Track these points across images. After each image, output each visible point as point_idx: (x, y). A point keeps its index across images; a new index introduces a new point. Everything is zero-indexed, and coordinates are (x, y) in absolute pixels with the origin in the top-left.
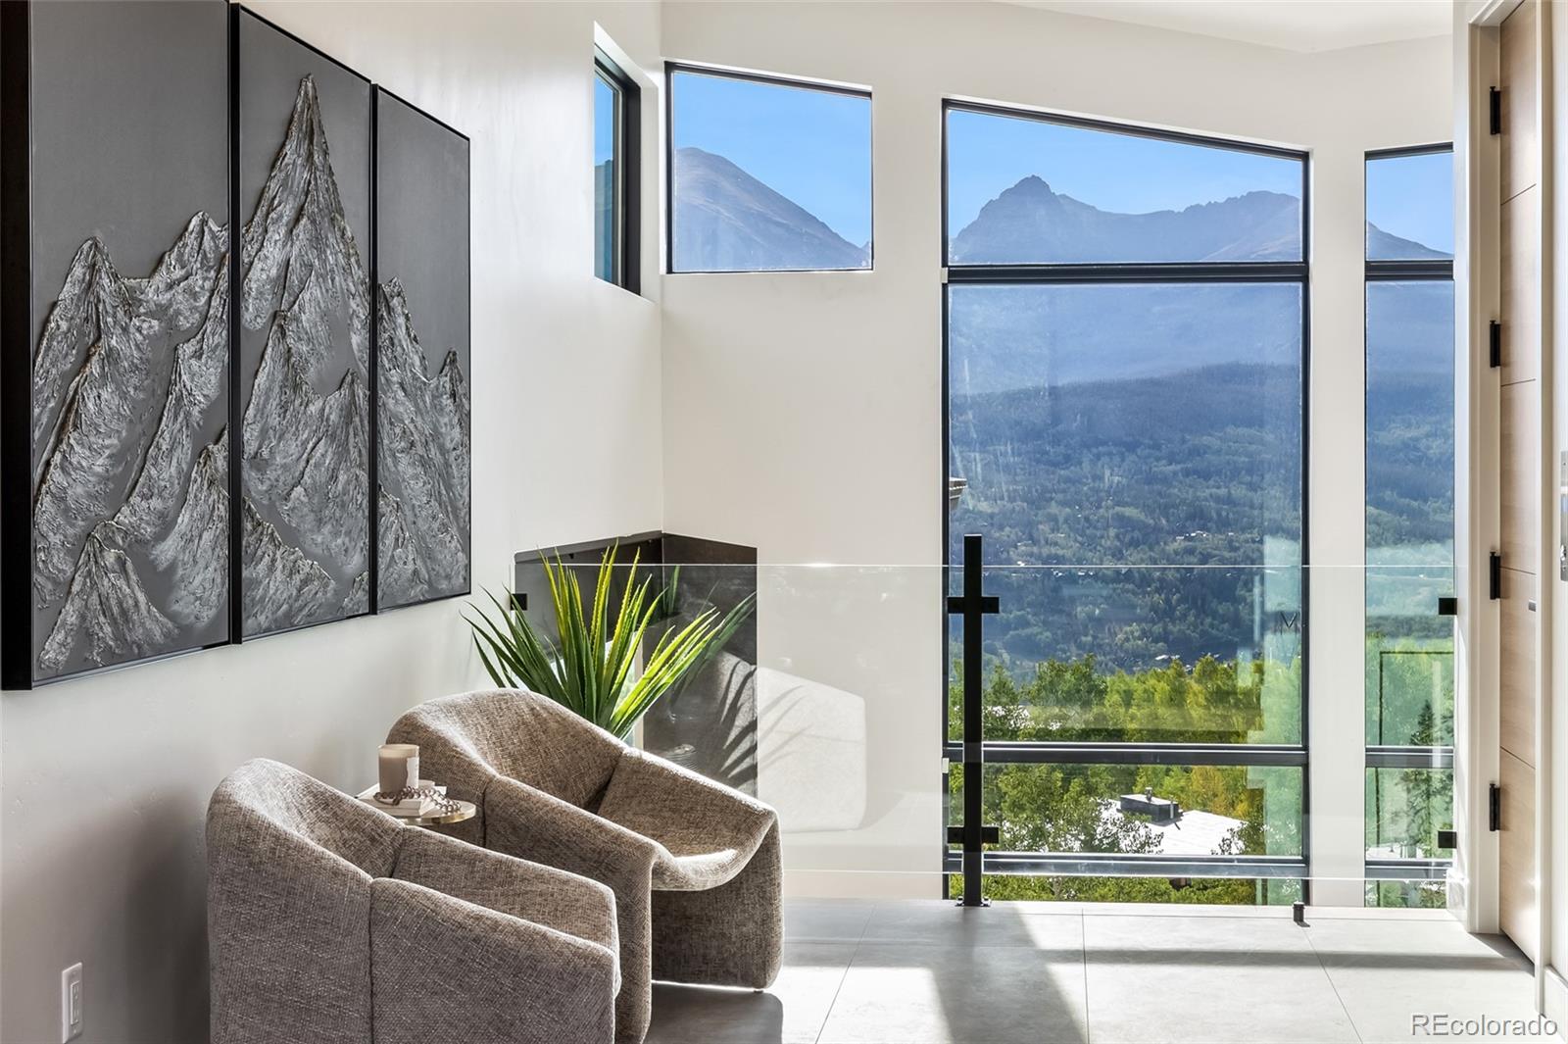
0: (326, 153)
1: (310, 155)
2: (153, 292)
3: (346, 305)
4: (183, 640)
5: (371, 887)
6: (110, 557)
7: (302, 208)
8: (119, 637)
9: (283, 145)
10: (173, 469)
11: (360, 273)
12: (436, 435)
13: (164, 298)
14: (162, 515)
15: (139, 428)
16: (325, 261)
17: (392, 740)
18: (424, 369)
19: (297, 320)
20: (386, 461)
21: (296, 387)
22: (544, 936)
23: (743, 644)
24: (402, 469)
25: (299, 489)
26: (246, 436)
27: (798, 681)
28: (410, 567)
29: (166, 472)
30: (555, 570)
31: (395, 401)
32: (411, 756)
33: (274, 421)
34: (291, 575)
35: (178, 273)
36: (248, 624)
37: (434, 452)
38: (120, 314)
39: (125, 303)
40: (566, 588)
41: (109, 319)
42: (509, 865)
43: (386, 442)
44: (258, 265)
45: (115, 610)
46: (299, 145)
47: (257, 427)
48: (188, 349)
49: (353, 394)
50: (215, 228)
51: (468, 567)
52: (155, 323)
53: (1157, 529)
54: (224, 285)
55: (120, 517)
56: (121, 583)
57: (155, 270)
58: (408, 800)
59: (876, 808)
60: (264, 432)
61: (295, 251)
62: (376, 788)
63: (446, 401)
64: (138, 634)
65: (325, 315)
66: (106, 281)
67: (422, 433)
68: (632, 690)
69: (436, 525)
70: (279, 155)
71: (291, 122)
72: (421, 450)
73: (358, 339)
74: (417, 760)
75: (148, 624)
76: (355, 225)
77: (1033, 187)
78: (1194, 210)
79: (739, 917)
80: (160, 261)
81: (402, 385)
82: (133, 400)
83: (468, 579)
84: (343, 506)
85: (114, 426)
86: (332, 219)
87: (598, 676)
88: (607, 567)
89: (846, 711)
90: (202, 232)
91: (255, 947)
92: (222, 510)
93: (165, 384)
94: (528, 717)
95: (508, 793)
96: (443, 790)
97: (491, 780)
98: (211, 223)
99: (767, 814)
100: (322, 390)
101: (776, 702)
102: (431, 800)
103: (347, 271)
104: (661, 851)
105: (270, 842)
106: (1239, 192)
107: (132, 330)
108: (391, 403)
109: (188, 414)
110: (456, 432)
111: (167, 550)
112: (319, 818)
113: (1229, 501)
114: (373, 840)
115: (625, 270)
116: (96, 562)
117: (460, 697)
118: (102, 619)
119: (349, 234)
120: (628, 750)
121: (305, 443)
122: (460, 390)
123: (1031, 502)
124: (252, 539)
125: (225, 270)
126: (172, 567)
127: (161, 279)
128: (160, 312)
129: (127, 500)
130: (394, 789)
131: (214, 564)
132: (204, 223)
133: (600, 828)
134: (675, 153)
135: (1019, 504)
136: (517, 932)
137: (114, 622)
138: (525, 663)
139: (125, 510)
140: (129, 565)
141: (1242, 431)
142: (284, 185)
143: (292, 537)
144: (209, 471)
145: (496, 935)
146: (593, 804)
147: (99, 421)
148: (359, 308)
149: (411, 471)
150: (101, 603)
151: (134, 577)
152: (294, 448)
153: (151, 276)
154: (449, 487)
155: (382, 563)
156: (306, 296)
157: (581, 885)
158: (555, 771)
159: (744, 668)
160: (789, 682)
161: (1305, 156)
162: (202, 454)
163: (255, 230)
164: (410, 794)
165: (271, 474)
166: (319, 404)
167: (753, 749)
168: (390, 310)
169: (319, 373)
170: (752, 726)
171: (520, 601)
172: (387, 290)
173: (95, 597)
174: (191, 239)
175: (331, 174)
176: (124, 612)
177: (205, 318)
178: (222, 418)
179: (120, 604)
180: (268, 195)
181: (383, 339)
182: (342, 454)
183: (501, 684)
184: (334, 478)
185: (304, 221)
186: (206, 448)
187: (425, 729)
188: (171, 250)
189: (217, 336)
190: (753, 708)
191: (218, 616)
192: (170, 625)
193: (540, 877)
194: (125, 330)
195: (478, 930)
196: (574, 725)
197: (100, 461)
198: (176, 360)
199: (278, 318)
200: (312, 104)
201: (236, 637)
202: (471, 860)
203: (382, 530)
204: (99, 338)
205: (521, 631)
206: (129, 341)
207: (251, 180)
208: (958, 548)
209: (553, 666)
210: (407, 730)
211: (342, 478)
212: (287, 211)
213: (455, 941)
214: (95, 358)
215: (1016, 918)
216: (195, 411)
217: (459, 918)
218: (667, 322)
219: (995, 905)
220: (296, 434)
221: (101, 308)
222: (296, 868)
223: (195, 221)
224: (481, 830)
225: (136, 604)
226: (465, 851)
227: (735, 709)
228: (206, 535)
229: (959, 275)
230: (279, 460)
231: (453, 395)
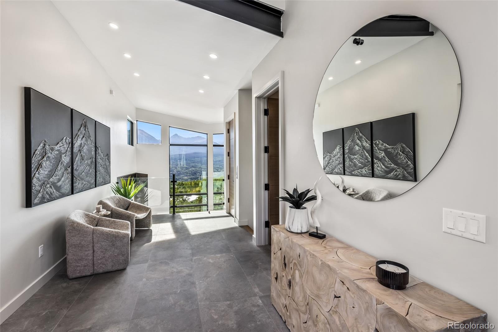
0: (88, 129)
1: (85, 129)
2: (57, 148)
3: (91, 148)
4: (63, 195)
5: (93, 228)
6: (48, 186)
7: (84, 136)
8: (50, 197)
9: (81, 128)
10: (61, 172)
11: (94, 144)
12: (105, 164)
13: (59, 148)
14: (58, 179)
15: (54, 167)
16: (88, 143)
17: (98, 204)
18: (104, 156)
19: (83, 151)
20: (98, 168)
21: (83, 160)
22: (120, 232)
23: (146, 186)
24: (100, 169)
25: (83, 173)
26: (74, 167)
27: (153, 190)
28: (101, 181)
29: (59, 173)
30: (122, 179)
31: (99, 160)
32: (101, 206)
33: (79, 164)
34: (82, 184)
35: (62, 145)
36: (74, 192)
37: (105, 166)
38: (50, 151)
39: (51, 149)
40: (123, 182)
41: (48, 152)
42: (115, 221)
43: (98, 165)
44: (76, 144)
45: (49, 193)
46: (83, 128)
47: (76, 166)
48: (64, 155)
49: (92, 160)
50: (68, 139)
51: (110, 180)
52: (57, 152)
53: (189, 168)
54: (70, 146)
55: (50, 180)
56: (51, 189)
57: (57, 145)
58: (100, 212)
59: (162, 203)
60: (77, 166)
61: (83, 142)
62: (96, 211)
63: (107, 160)
64: (54, 196)
65: (88, 150)
66: (47, 146)
67: (103, 164)
68: (132, 194)
69: (105, 175)
70: (80, 129)
71: (82, 125)
72: (103, 166)
73: (93, 153)
74: (102, 207)
75: (56, 194)
76: (93, 138)
77: (176, 135)
78: (192, 138)
79: (146, 220)
80: (58, 143)
81: (100, 159)
82: (53, 163)
83: (110, 181)
84: (91, 174)
85: (49, 167)
86: (89, 138)
87: (128, 192)
88: (129, 178)
89: (159, 193)
90: (66, 139)
91: (74, 239)
92: (70, 177)
93: (59, 160)
94: (118, 198)
95: (115, 209)
96: (106, 210)
97: (113, 208)
98: (68, 138)
99: (150, 208)
100: (87, 159)
101: (150, 192)
102: (104, 212)
103: (91, 144)
104: (136, 215)
105: (76, 224)
106: (196, 136)
107: (53, 153)
108: (98, 161)
109: (63, 165)
110: (108, 164)
111: (59, 184)
112: (86, 217)
113: (196, 165)
114: (94, 219)
115: (131, 143)
116: (45, 187)
117: (109, 197)
118: (47, 195)
119: (92, 139)
120: (132, 201)
121: (84, 167)
122: (109, 158)
123: (176, 165)
124: (75, 180)
125: (70, 144)
126: (61, 186)
127: (58, 145)
128: (58, 150)
129: (52, 177)
130: (98, 211)
131: (68, 184)
132: (66, 138)
133: (128, 213)
134: (138, 130)
135: (175, 166)
136: (116, 232)
137: (49, 195)
138: (118, 191)
139: (51, 179)
140: (52, 186)
141: (197, 158)
142: (81, 133)
143: (82, 179)
144: (67, 172)
145: (113, 233)
146: (127, 209)
147: (46, 166)
148: (93, 149)
149: (102, 169)
150: (46, 193)
151: (53, 188)
152: (82, 167)
153: (56, 145)
154: (107, 170)
155: (97, 181)
156: (85, 147)
157: (125, 222)
158: (122, 205)
159: (146, 189)
160: (152, 190)
161: (207, 134)
162: (66, 169)
163: (76, 139)
164: (101, 212)
165: (79, 171)
166: (87, 161)
167: (147, 198)
168: (98, 149)
169: (86, 157)
170: (147, 195)
171: (118, 183)
172: (98, 146)
173: (45, 192)
174: (64, 140)
175: (89, 132)
176: (51, 193)
177: (67, 151)
178: (70, 164)
179: (50, 192)
180: (78, 134)
181: (97, 153)
182: (91, 167)
183: (116, 195)
184: (89, 171)
185: (84, 138)
186: (67, 169)
187: (103, 202)
188: (60, 142)
189: (69, 153)
190: (148, 193)
191: (69, 191)
192: (60, 194)
193: (119, 222)
194: (51, 153)
195: (110, 233)
196: (124, 199)
197: (46, 172)
198: (61, 157)
199: (80, 151)
200: (85, 123)
201: (72, 193)
202: (109, 220)
203: (97, 177)
204: (46, 154)
205: (118, 188)
206: (51, 155)
207: (75, 132)
208: (172, 175)
209: (122, 190)
210: (101, 203)
211: (91, 171)
212: (81, 136)
213: (106, 235)
214: (45, 158)
215: (179, 215)
216: (65, 164)
217: (107, 231)
218: (137, 149)
219: (177, 214)
220: (83, 166)
221: (46, 150)
222: (81, 227)
223: (65, 138)
224: (111, 216)
225: (54, 192)
226: (108, 219)
227: (145, 194)
228: (67, 181)
229: (171, 145)
230: (80, 169)
231: (108, 159)
